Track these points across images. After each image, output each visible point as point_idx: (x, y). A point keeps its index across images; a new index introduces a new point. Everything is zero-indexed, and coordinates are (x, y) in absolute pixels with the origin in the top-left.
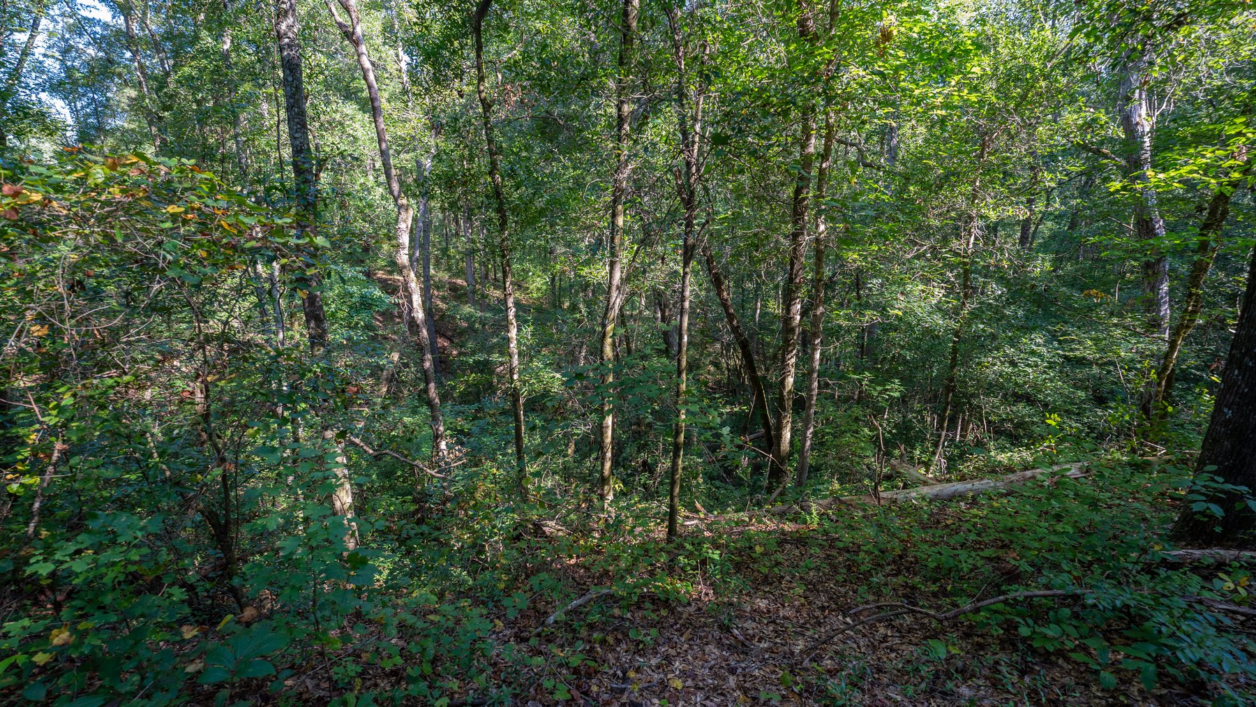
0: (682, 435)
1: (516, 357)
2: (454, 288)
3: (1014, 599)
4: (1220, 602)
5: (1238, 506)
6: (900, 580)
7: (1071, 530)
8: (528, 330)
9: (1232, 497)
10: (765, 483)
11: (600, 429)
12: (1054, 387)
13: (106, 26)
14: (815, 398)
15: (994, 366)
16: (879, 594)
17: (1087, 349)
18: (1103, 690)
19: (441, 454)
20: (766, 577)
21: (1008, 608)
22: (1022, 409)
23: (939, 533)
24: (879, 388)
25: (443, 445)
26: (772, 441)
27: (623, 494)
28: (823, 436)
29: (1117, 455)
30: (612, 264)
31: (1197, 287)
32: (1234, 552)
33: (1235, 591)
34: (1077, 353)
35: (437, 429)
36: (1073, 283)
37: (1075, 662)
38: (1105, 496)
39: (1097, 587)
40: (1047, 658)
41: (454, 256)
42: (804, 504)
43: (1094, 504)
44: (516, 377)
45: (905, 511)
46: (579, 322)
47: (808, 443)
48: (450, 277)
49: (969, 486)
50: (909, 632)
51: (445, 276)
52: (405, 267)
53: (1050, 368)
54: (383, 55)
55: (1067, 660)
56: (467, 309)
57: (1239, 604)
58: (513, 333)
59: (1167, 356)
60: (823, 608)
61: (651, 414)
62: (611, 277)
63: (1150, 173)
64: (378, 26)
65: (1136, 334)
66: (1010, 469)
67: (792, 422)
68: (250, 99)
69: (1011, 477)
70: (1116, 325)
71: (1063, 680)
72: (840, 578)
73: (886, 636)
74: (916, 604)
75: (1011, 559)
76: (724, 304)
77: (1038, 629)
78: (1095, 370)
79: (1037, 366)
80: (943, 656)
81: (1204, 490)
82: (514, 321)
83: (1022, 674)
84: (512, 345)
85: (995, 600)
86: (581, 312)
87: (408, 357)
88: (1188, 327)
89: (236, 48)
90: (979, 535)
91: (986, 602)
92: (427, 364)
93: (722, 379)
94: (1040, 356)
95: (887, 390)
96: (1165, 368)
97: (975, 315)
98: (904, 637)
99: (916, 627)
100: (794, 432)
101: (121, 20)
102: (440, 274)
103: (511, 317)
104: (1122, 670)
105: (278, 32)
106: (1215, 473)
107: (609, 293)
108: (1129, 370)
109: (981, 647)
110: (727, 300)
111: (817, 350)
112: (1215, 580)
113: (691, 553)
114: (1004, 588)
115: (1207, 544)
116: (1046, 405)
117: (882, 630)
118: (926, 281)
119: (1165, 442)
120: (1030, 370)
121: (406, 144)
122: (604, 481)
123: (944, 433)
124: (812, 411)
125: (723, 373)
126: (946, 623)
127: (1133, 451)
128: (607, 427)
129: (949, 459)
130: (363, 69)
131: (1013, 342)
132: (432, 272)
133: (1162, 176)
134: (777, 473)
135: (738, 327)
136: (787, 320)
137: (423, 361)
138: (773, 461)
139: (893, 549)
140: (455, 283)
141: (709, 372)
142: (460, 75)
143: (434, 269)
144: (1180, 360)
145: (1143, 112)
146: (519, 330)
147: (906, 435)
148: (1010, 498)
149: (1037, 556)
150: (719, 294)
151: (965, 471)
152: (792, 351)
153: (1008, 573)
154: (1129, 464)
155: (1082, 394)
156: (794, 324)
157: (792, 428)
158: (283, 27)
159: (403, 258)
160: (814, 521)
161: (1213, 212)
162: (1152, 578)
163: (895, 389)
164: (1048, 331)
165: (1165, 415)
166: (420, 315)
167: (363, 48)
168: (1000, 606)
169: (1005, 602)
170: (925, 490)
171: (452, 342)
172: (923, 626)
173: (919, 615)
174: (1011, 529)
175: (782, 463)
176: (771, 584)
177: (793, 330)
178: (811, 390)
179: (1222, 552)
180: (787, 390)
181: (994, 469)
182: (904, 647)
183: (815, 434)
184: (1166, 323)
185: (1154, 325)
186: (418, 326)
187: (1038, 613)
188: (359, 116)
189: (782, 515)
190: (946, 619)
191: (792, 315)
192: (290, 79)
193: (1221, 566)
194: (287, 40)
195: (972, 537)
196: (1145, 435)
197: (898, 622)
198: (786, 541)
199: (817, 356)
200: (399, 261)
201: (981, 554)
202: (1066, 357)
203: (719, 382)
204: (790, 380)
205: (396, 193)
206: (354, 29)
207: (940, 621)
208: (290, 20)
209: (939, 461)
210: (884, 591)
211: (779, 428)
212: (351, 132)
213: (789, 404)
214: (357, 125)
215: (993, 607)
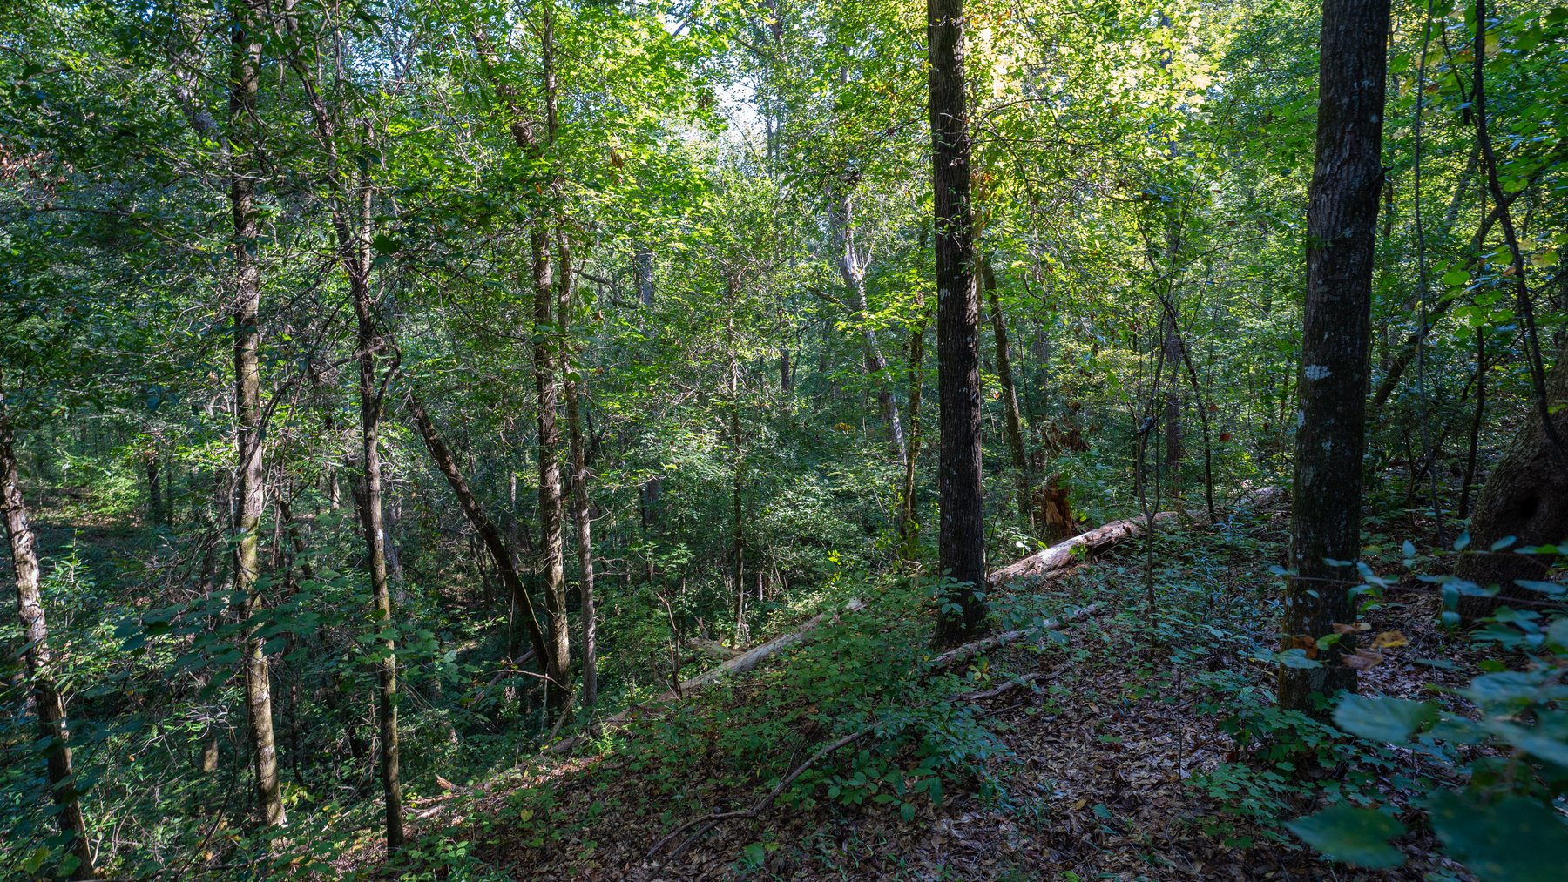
0: (393, 683)
3: (819, 760)
4: (974, 694)
5: (970, 600)
6: (711, 783)
7: (858, 665)
9: (966, 593)
10: (544, 717)
11: (247, 710)
12: (833, 524)
14: (591, 585)
15: (778, 514)
16: (688, 813)
17: (850, 483)
18: (908, 824)
20: (543, 850)
21: (817, 773)
22: (809, 552)
23: (744, 711)
24: (664, 558)
26: (545, 655)
27: (304, 807)
28: (611, 632)
29: (889, 579)
31: (915, 414)
32: (976, 643)
33: (982, 678)
34: (844, 487)
36: (831, 421)
37: (882, 805)
38: (881, 620)
39: (884, 716)
40: (856, 813)
42: (594, 728)
43: (874, 632)
45: (706, 697)
47: (592, 645)
49: (771, 646)
50: (726, 847)
53: (825, 506)
55: (875, 806)
57: (986, 690)
58: (30, 577)
59: (907, 478)
60: (621, 864)
63: (864, 314)
65: (883, 463)
66: (806, 617)
67: (570, 623)
69: (808, 624)
70: (866, 455)
71: (875, 831)
72: (641, 811)
73: (701, 864)
74: (728, 809)
75: (813, 716)
76: (454, 482)
77: (846, 784)
78: (861, 501)
79: (814, 506)
80: (761, 861)
81: (946, 593)
82: (30, 557)
83: (839, 842)
84: (27, 603)
85: (802, 767)
88: (916, 451)
90: (783, 699)
91: (794, 775)
93: (476, 588)
94: (815, 495)
95: (673, 558)
96: (908, 490)
97: (751, 461)
98: (720, 857)
99: (733, 836)
100: (572, 635)
103: (21, 551)
104: (918, 795)
106: (951, 575)
107: (242, 485)
108: (884, 497)
109: (799, 829)
110: (456, 475)
111: (585, 524)
112: (968, 674)
113: (425, 863)
114: (809, 751)
115: (959, 643)
116: (829, 544)
117: (696, 860)
118: (697, 429)
119: (918, 557)
120: (809, 511)
122: (263, 796)
123: (742, 595)
124: (591, 602)
125: (476, 579)
126: (762, 817)
127: (900, 571)
128: (262, 703)
129: (751, 622)
131: (789, 483)
133: (873, 316)
134: (558, 697)
135: (478, 510)
136: (545, 491)
138: (550, 683)
139: (697, 748)
141: (455, 582)
144: (917, 480)
145: (855, 264)
147: (708, 606)
148: (807, 648)
149: (833, 702)
150: (444, 468)
151: (768, 631)
152: (555, 531)
153: (811, 732)
154: (898, 585)
155: (854, 526)
156: (554, 496)
157: (569, 633)
160: (607, 745)
161: (914, 350)
162: (926, 690)
163: (682, 554)
164: (818, 469)
165: (916, 531)
168: (809, 773)
169: (812, 766)
170: (730, 665)
172: (740, 832)
173: (734, 821)
174: (811, 681)
175: (563, 682)
176: (551, 859)
177: (553, 504)
178: (586, 576)
179: (969, 646)
180: (555, 583)
181: (793, 621)
182: (722, 869)
183: (599, 632)
184: (903, 450)
185: (894, 453)
187: (841, 766)
189: (566, 754)
190: (758, 812)
191: (549, 485)
193: (971, 659)
195: (778, 703)
196: (905, 554)
197: (712, 840)
198: (572, 788)
199: (587, 531)
201: (783, 720)
202: (836, 493)
203: (473, 592)
204: (558, 569)
207: (754, 818)
209: (742, 626)
210: (693, 806)
211: (553, 634)
213: (561, 600)
215: (803, 777)
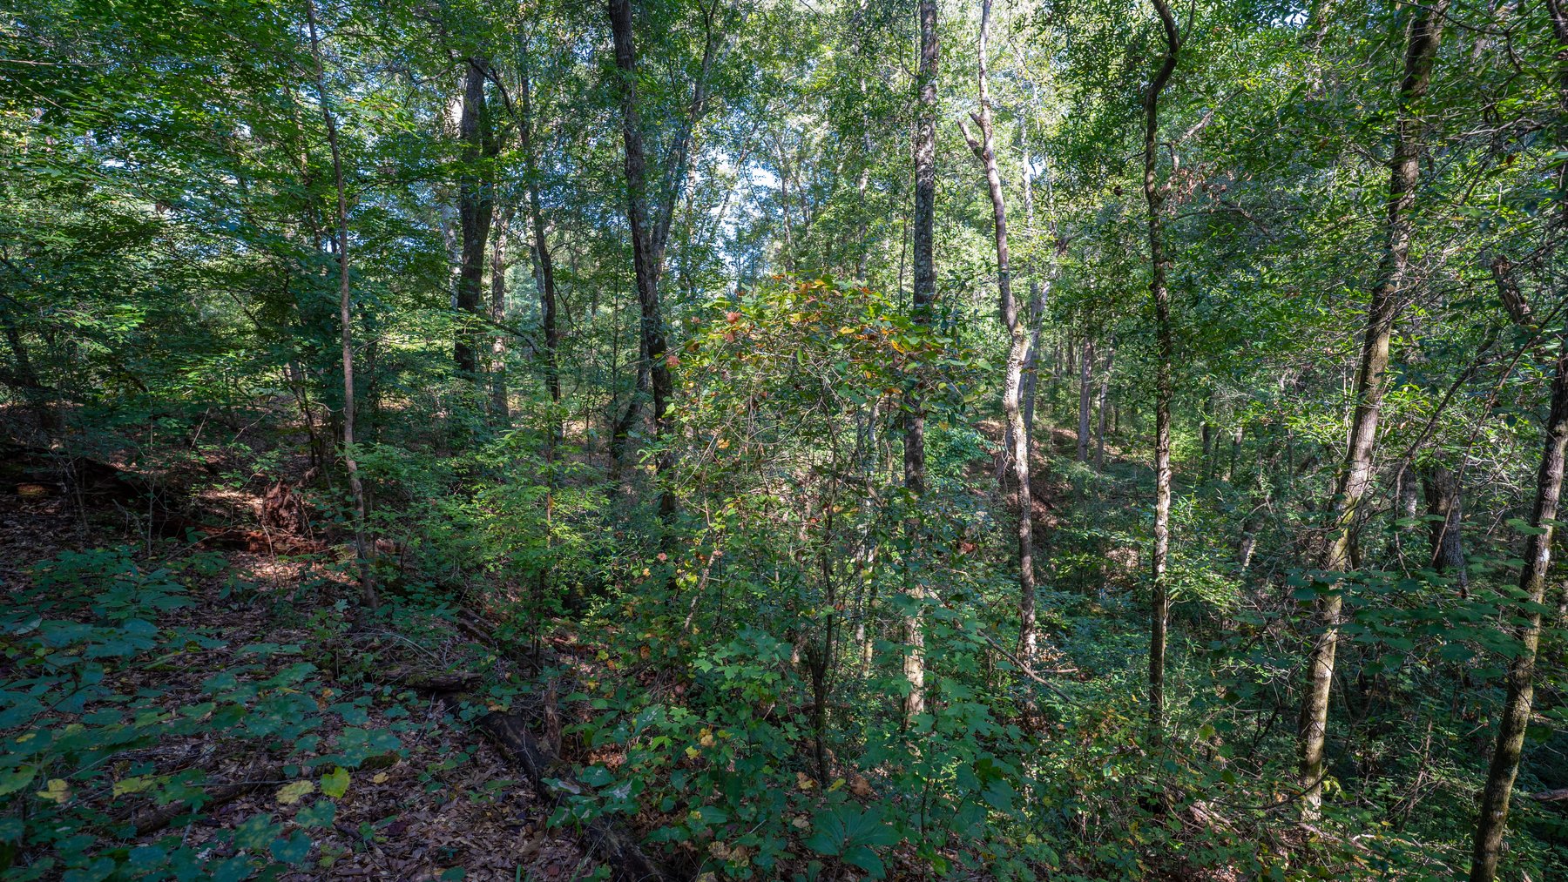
1: (1166, 540)
2: (1060, 440)
8: (1188, 505)
11: (1309, 680)
13: (769, 190)
19: (1027, 649)
25: (1032, 639)
30: (1360, 417)
35: (1027, 617)
41: (1064, 401)
44: (1161, 568)
46: (1256, 501)
48: (1056, 426)
51: (1051, 425)
52: (1012, 409)
54: (1010, 168)
56: (1080, 468)
58: (1164, 505)
61: (1412, 677)
62: (1355, 436)
64: (1008, 137)
68: (879, 234)
82: (1167, 489)
84: (1160, 523)
86: (1259, 487)
87: (997, 519)
89: (871, 187)
92: (1025, 532)
101: (780, 183)
102: (1045, 421)
103: (1163, 483)
105: (916, 160)
107: (1351, 461)
121: (1026, 266)
122: (1306, 766)
128: (1323, 679)
130: (990, 184)
132: (1035, 418)
137: (1020, 526)
140: (1061, 434)
142: (1118, 168)
143: (1038, 414)
146: (1173, 502)
158: (922, 154)
159: (1012, 397)
166: (1022, 469)
167: (993, 164)
171: (1050, 508)
186: (1019, 482)
188: (978, 238)
192: (922, 206)
194: (923, 167)
200: (1006, 402)
205: (1011, 322)
206: (985, 144)
208: (929, 146)
212: (966, 258)
214: (973, 250)
